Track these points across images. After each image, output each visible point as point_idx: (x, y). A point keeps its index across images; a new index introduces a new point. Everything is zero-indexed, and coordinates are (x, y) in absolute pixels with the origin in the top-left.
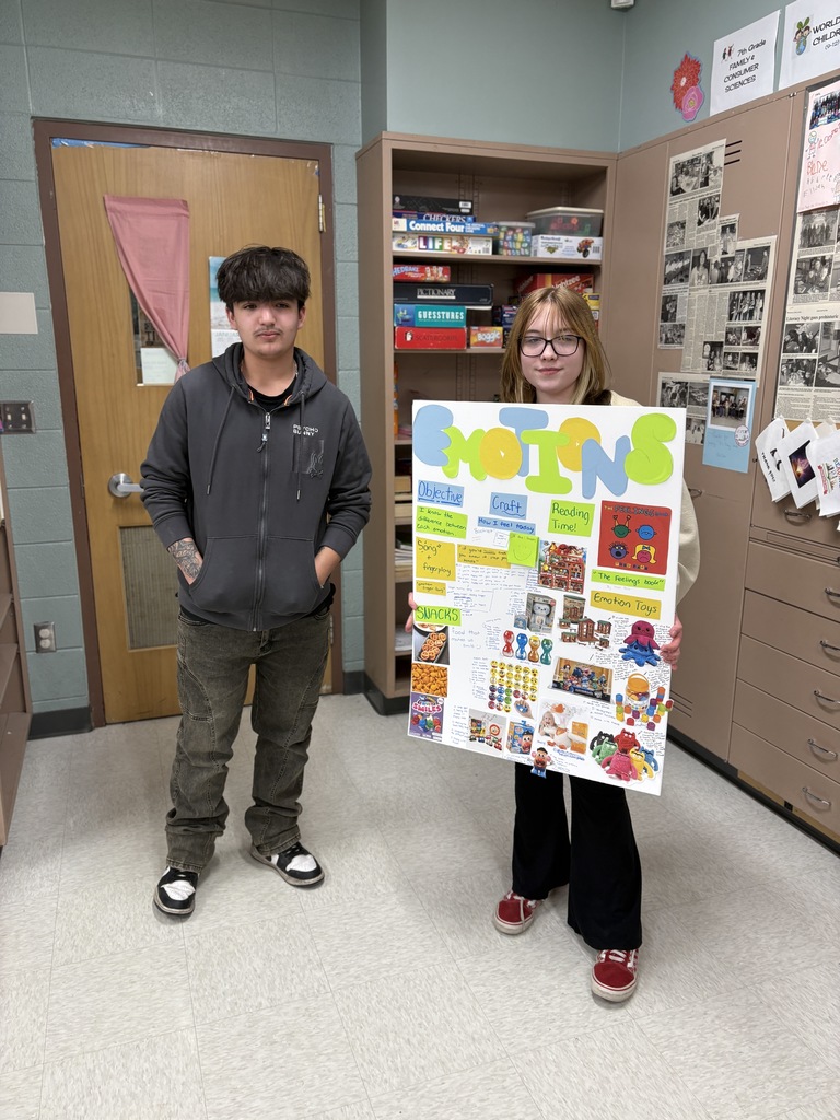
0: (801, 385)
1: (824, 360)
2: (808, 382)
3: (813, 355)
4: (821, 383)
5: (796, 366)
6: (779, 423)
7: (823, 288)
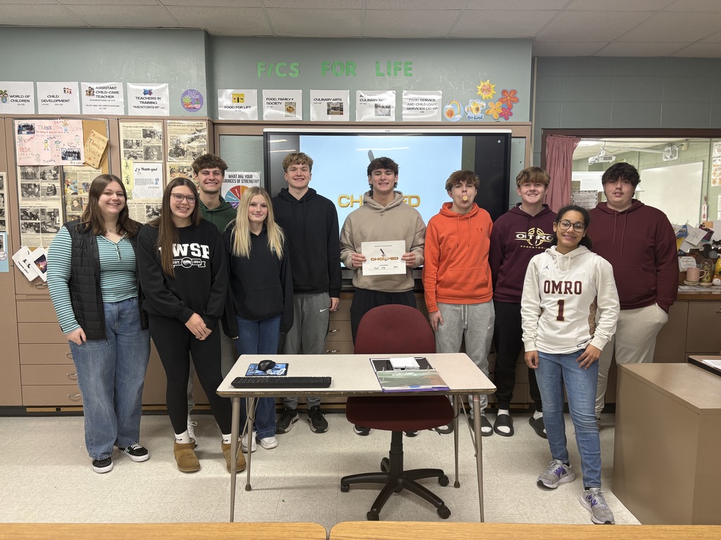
0: (34, 233)
1: (44, 223)
2: (38, 232)
3: (37, 221)
4: (44, 231)
5: (31, 225)
6: (24, 249)
7: (37, 195)
